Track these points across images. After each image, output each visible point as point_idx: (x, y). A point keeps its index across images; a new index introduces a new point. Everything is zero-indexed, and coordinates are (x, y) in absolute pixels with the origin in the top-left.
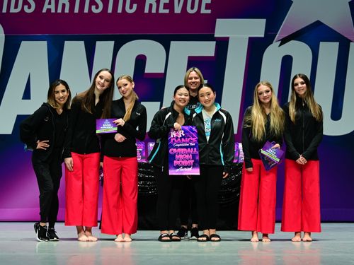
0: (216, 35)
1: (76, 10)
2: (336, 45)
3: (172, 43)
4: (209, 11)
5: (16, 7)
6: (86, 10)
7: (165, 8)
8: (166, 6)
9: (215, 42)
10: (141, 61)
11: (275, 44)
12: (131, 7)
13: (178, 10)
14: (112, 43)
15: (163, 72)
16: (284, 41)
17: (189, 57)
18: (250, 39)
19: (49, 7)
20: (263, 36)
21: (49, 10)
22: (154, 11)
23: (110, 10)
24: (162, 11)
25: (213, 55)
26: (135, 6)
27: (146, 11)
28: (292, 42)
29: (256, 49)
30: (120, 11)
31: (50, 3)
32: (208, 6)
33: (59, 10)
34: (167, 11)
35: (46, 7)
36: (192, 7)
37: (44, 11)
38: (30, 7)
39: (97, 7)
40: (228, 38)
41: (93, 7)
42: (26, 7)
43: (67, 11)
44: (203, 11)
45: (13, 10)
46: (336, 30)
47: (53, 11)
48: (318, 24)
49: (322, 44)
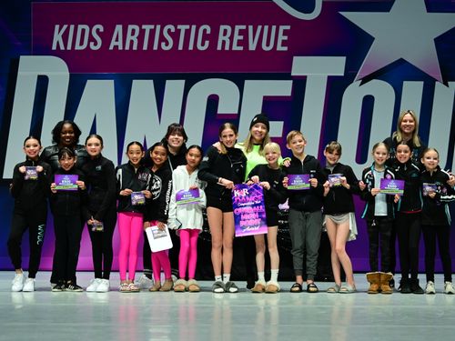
0: (294, 73)
1: (145, 48)
2: (420, 84)
3: (246, 82)
4: (285, 49)
5: (81, 44)
6: (155, 48)
7: (238, 45)
8: (239, 43)
9: (291, 82)
10: (213, 101)
11: (356, 83)
12: (203, 44)
13: (252, 47)
14: (182, 82)
15: (237, 112)
16: (365, 80)
17: (264, 97)
18: (329, 78)
19: (116, 44)
20: (343, 75)
21: (116, 47)
22: (227, 48)
23: (180, 48)
24: (235, 48)
25: (290, 94)
26: (207, 43)
27: (219, 48)
28: (374, 81)
29: (336, 88)
30: (191, 48)
31: (117, 40)
32: (284, 43)
33: (127, 48)
34: (241, 48)
35: (113, 43)
36: (268, 45)
37: (111, 48)
38: (96, 44)
39: (167, 44)
40: (306, 77)
41: (163, 44)
42: (92, 44)
43: (135, 48)
44: (280, 48)
45: (78, 47)
46: (420, 68)
47: (120, 48)
48: (401, 61)
49: (406, 83)
